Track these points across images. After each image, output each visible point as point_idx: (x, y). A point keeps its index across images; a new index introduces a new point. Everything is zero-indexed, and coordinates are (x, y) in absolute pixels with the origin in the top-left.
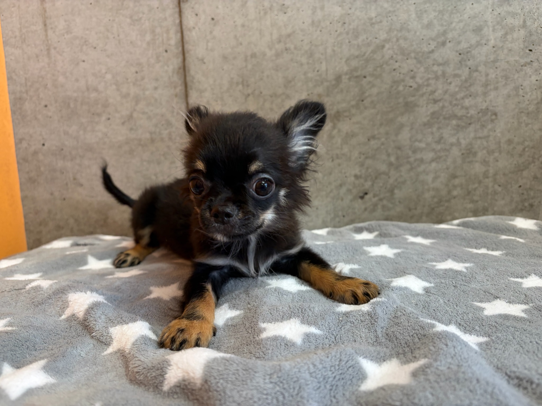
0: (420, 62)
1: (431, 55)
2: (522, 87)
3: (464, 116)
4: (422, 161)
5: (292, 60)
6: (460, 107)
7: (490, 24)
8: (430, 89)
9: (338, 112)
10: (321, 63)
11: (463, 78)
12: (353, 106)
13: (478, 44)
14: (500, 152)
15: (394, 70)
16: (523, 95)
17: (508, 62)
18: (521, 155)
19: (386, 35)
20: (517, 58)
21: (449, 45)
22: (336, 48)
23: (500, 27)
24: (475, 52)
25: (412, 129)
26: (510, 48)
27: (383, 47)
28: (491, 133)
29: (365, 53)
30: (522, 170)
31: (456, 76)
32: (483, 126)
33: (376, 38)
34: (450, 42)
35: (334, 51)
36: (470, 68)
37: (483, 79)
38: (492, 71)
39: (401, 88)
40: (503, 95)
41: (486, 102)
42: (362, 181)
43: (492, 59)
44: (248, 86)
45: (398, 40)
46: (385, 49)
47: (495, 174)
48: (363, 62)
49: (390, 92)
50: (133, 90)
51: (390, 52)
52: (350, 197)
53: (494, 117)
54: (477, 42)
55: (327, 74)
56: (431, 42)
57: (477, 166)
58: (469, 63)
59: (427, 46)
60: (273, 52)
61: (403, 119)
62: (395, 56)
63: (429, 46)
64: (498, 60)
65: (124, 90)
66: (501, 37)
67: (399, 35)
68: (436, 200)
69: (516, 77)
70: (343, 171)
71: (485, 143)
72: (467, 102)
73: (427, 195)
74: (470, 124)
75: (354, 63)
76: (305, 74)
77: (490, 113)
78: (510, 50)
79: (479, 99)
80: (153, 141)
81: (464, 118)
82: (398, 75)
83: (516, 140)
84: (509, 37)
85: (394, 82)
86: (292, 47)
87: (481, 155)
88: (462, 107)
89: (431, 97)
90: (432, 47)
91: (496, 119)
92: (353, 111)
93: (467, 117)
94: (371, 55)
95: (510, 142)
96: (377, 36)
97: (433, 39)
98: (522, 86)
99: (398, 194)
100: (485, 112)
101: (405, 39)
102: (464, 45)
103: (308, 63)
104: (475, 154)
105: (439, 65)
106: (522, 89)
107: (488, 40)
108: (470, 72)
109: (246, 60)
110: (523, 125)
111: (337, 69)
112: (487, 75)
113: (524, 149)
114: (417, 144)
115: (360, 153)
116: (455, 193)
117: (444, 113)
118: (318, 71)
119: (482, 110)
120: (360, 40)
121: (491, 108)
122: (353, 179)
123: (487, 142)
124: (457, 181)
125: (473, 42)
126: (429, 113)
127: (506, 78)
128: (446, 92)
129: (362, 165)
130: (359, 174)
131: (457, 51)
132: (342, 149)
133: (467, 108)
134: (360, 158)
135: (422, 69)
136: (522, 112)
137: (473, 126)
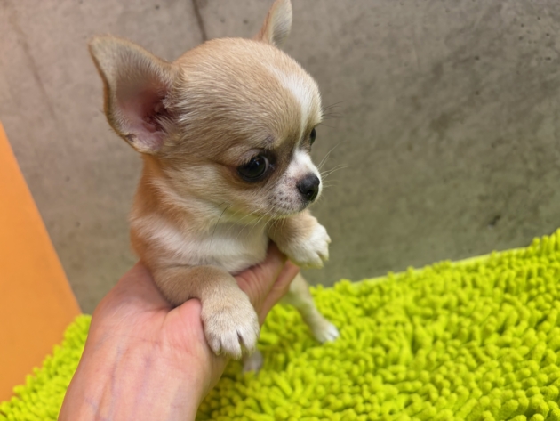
9: (444, 116)
10: (409, 51)
12: (464, 104)
15: (521, 38)
22: (428, 25)
27: (499, 7)
29: (473, 23)
35: (425, 29)
39: (534, 63)
42: (490, 202)
46: (503, 11)
48: (472, 36)
51: (512, 13)
52: (476, 226)
55: (420, 66)
60: (338, 50)
61: (542, 108)
62: (519, 18)
70: (462, 194)
75: (458, 42)
76: (389, 71)
82: (527, 44)
85: (523, 56)
86: (364, 37)
92: (466, 110)
94: (483, 23)
99: (544, 211)
103: (390, 56)
111: (434, 55)
115: (483, 166)
118: (406, 64)
120: (463, 5)
122: (477, 201)
129: (488, 181)
130: (484, 193)
132: (456, 164)
134: (483, 172)
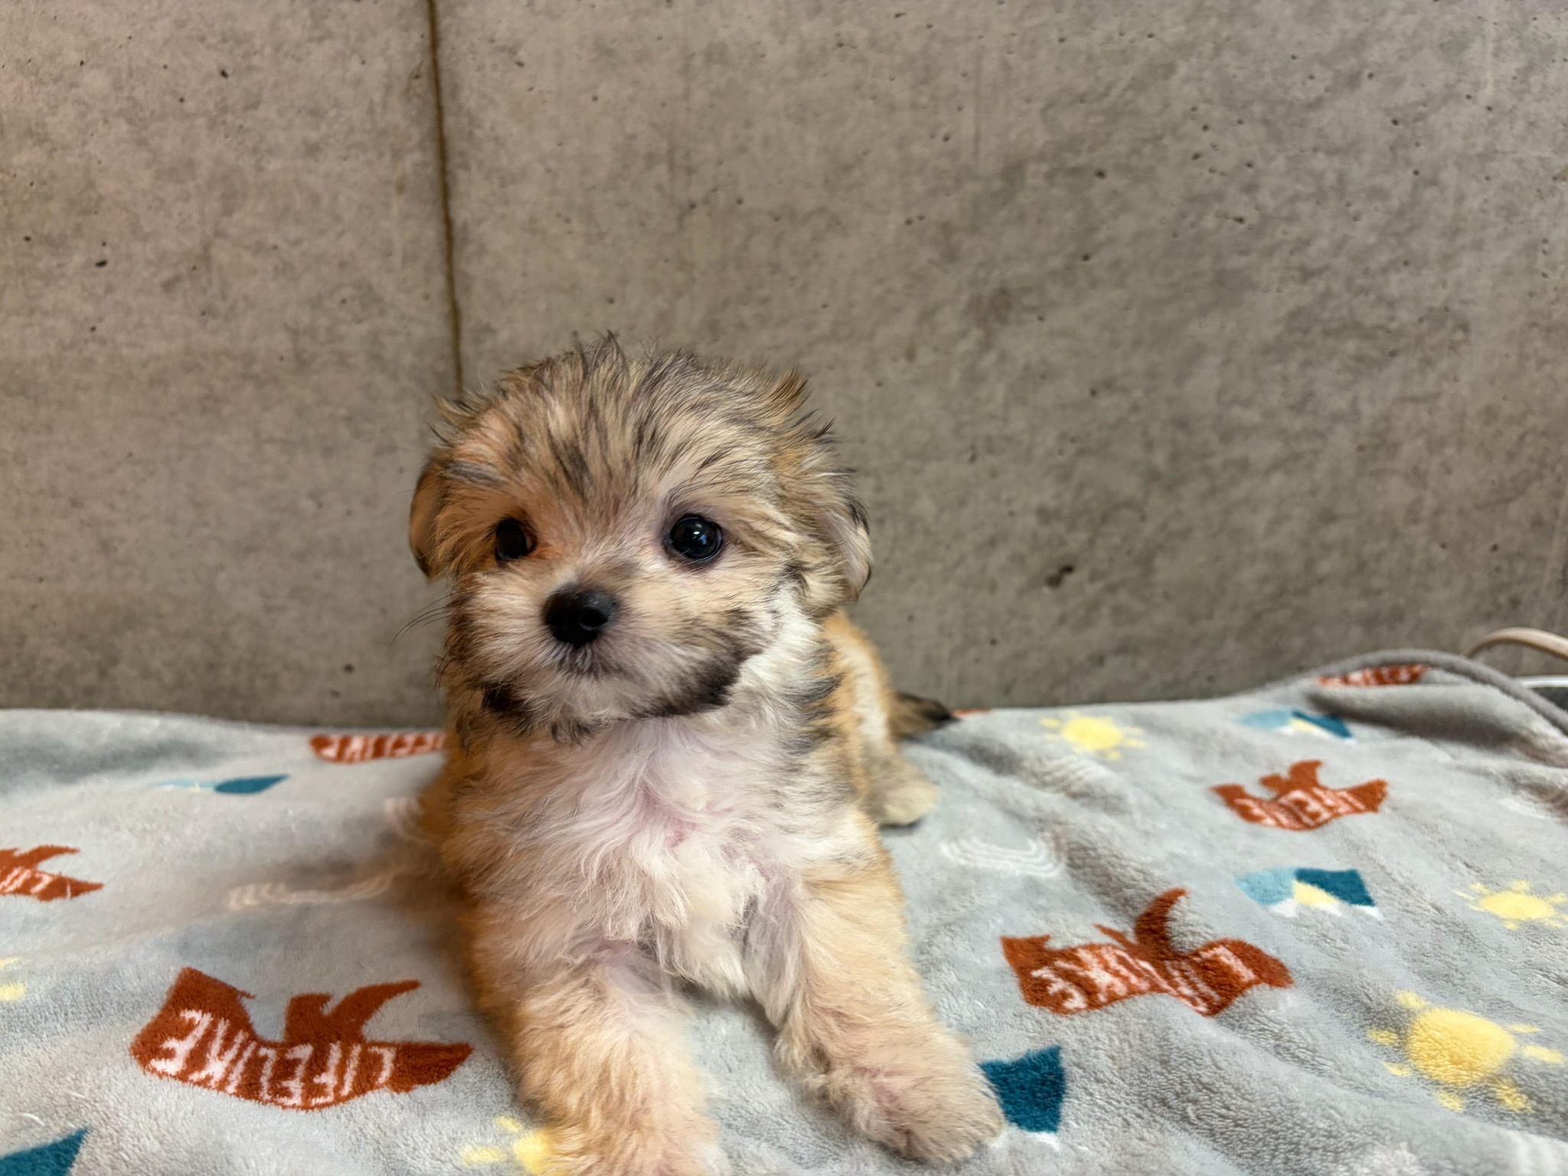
0: (1276, 137)
1: (1312, 114)
2: (1546, 247)
3: (1381, 327)
4: (1243, 466)
5: (857, 87)
6: (1372, 297)
7: (1490, 29)
8: (1296, 231)
9: (1003, 292)
10: (960, 109)
11: (1395, 203)
12: (1053, 274)
13: (1450, 94)
14: (1461, 445)
15: (1196, 157)
16: (1545, 271)
17: (1520, 161)
18: (1511, 456)
19: (1182, 29)
20: (1548, 154)
21: (1368, 86)
22: (1012, 59)
23: (1516, 44)
24: (1436, 120)
25: (1227, 362)
26: (1533, 119)
27: (1170, 69)
28: (1445, 386)
29: (1110, 87)
30: (1508, 501)
31: (1377, 193)
32: (1427, 362)
33: (1151, 36)
34: (1371, 76)
35: (1006, 67)
36: (1416, 173)
37: (1448, 211)
38: (1474, 186)
39: (1209, 222)
40: (1494, 266)
41: (1444, 285)
42: (1060, 527)
43: (1480, 149)
44: (690, 171)
45: (1217, 51)
46: (1175, 81)
47: (1438, 512)
48: (1100, 119)
49: (1175, 235)
50: (210, 150)
51: (1191, 91)
52: (1018, 580)
53: (1459, 335)
54: (1447, 86)
55: (976, 152)
56: (1317, 71)
57: (1395, 483)
58: (1418, 155)
59: (1304, 84)
60: (791, 48)
61: (1206, 329)
62: (1202, 107)
63: (1310, 83)
64: (1496, 152)
65: (170, 146)
66: (1515, 78)
67: (1225, 34)
68: (1269, 589)
69: (1535, 212)
70: (1004, 495)
71: (1424, 416)
72: (1395, 284)
73: (1248, 575)
74: (1393, 354)
75: (1070, 121)
76: (902, 143)
77: (1450, 323)
78: (1532, 124)
79: (1429, 277)
80: (302, 363)
81: (1380, 333)
82: (1207, 175)
83: (1507, 408)
84: (1535, 79)
85: (1192, 199)
86: (862, 35)
87: (1410, 450)
88: (1380, 299)
89: (1295, 260)
90: (1318, 87)
91: (1466, 341)
92: (1054, 291)
93: (1388, 331)
94: (1129, 95)
95: (1490, 414)
96: (1155, 29)
97: (1324, 62)
98: (1545, 241)
99: (1166, 571)
100: (1437, 317)
101: (1242, 50)
102: (1410, 93)
103: (914, 106)
104: (1393, 448)
105: (1333, 151)
106: (1545, 252)
107: (1477, 85)
108: (1415, 187)
109: (686, 71)
110: (1532, 363)
111: (1013, 136)
112: (1460, 199)
113: (1522, 438)
114: (1237, 412)
115: (1062, 437)
116: (1324, 567)
117: (1326, 315)
118: (946, 139)
119: (1431, 310)
120: (1097, 36)
121: (1456, 307)
122: (1032, 520)
123: (1430, 413)
124: (1333, 533)
125: (1437, 85)
126: (1283, 312)
127: (1509, 212)
128: (1339, 247)
129: (1065, 475)
130: (1052, 504)
131: (1387, 111)
132: (1006, 420)
133: (1392, 304)
134: (1061, 452)
135: (1280, 163)
136: (1535, 324)
137: (1399, 360)
